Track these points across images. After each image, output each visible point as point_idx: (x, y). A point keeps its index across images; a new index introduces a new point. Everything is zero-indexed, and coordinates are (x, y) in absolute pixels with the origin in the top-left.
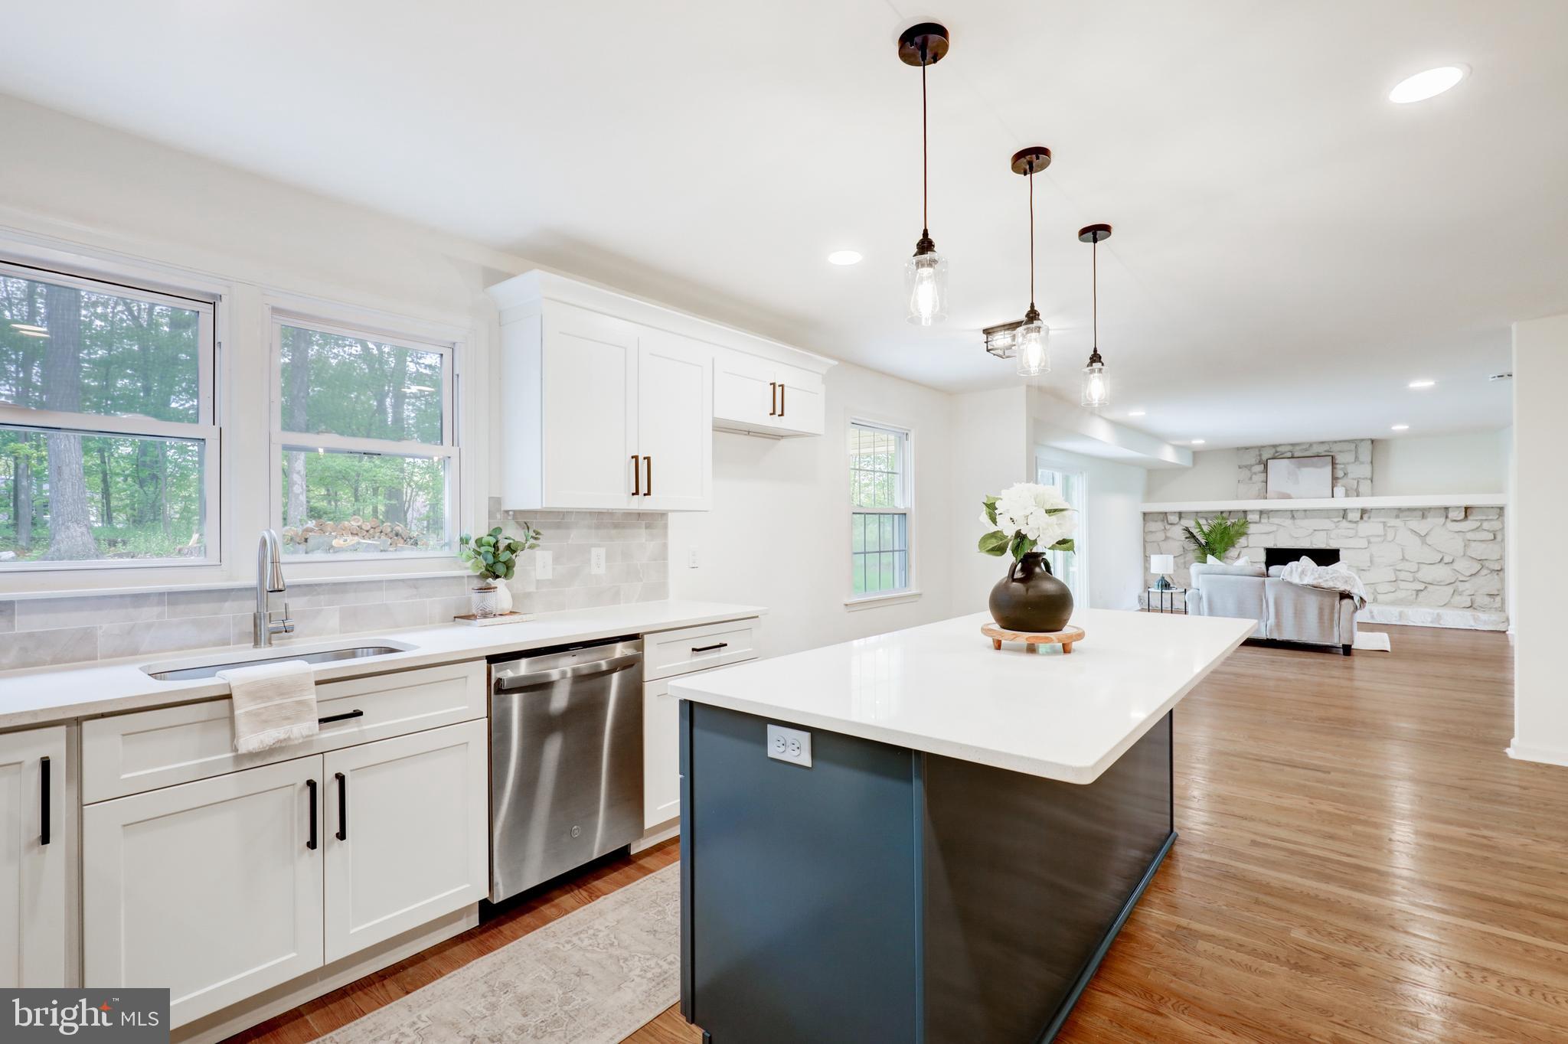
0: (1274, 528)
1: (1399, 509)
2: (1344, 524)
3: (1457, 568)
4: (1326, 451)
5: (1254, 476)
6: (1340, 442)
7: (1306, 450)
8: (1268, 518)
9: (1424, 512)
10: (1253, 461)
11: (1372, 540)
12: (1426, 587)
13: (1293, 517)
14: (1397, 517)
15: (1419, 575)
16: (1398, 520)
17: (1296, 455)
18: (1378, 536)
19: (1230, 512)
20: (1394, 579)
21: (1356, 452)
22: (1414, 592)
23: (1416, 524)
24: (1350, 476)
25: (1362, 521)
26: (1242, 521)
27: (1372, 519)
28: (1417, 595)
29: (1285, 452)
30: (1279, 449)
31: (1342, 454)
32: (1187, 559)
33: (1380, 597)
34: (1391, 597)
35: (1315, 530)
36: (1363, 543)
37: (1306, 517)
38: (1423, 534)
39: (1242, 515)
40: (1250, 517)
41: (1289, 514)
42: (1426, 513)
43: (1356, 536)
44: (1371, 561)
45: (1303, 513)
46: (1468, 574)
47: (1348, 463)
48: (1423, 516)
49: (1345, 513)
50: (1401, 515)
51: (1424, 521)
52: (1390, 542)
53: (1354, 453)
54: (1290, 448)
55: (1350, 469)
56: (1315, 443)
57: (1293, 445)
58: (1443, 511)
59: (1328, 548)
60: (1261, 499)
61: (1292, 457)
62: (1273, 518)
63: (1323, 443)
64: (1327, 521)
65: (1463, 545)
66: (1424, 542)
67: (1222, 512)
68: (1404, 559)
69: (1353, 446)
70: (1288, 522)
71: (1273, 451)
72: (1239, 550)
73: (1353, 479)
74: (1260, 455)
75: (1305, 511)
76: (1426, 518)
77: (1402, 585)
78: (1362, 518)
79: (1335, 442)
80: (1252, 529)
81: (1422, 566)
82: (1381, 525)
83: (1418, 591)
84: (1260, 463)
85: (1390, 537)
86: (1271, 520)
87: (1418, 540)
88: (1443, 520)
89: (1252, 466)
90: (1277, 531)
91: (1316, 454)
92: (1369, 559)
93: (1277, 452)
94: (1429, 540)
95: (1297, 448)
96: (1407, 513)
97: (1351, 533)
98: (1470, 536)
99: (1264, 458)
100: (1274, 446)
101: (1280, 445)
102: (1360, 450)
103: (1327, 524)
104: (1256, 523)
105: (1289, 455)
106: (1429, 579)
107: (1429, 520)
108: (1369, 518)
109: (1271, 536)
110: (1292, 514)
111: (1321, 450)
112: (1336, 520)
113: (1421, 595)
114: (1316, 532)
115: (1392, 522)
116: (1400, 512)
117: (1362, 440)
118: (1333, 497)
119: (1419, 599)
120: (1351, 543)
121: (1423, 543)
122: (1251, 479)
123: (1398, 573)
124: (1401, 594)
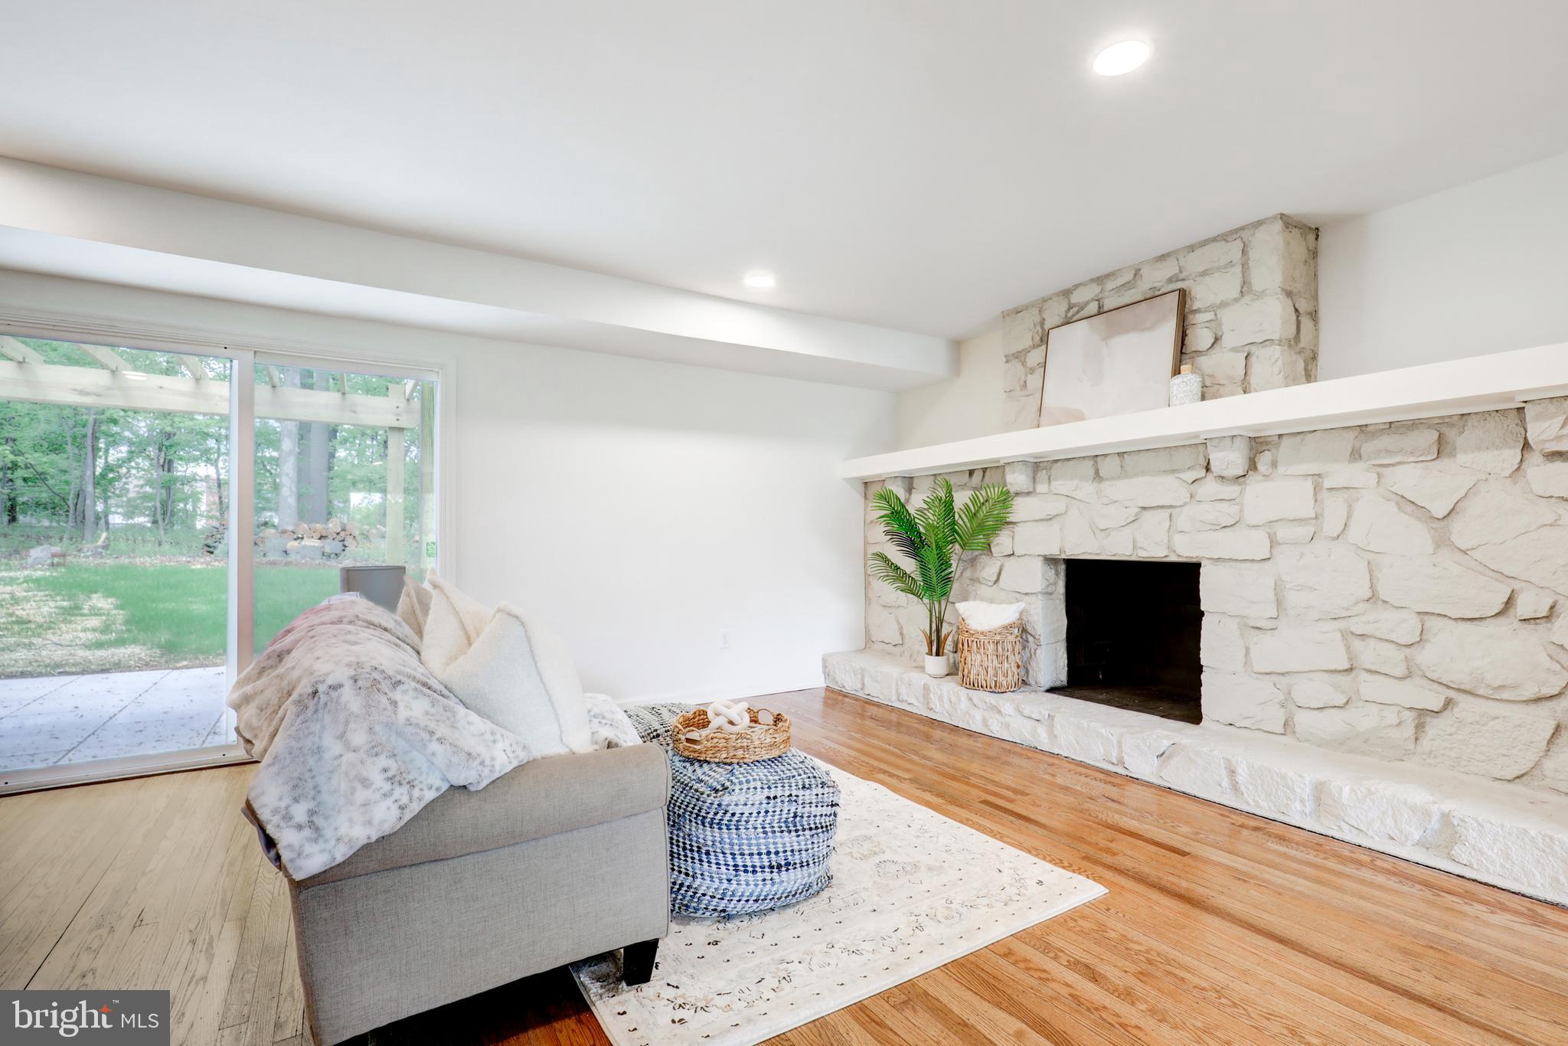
0: (1059, 505)
1: (1362, 428)
2: (1210, 487)
4: (1169, 280)
5: (1026, 376)
6: (1204, 243)
7: (1127, 286)
8: (1050, 478)
10: (1033, 337)
11: (1283, 533)
12: (1448, 703)
13: (1097, 476)
14: (1355, 455)
15: (1426, 657)
16: (1356, 465)
17: (1106, 306)
18: (1296, 521)
20: (1346, 666)
21: (1245, 266)
22: (1408, 716)
23: (1414, 477)
24: (1227, 341)
25: (1252, 475)
26: (999, 491)
27: (1281, 469)
28: (1420, 727)
29: (1087, 303)
30: (1076, 297)
31: (1206, 278)
33: (1304, 720)
34: (1332, 723)
35: (1144, 508)
36: (1257, 545)
37: (1124, 473)
38: (1440, 509)
39: (998, 475)
40: (1013, 480)
41: (1087, 468)
42: (1451, 433)
43: (1240, 521)
44: (1279, 603)
45: (1117, 458)
47: (1223, 304)
48: (1442, 448)
49: (1207, 452)
50: (1367, 448)
51: (1445, 463)
52: (1333, 540)
53: (1238, 269)
54: (1095, 289)
55: (1227, 319)
56: (1148, 262)
57: (1103, 279)
58: (1508, 423)
59: (1173, 558)
60: (1027, 429)
61: (1100, 313)
62: (1059, 478)
63: (1163, 257)
64: (1168, 480)
66: (1442, 542)
67: (971, 472)
68: (1373, 598)
69: (1234, 249)
70: (1086, 489)
71: (1063, 302)
72: (999, 564)
73: (1235, 350)
74: (1042, 321)
75: (1121, 455)
76: (1452, 455)
77: (1369, 687)
78: (1253, 466)
79: (1192, 248)
81: (1433, 623)
82: (1308, 486)
83: (1423, 715)
84: (1039, 340)
85: (1332, 524)
86: (1052, 486)
87: (1421, 536)
88: (1509, 457)
89: (1028, 351)
90: (1067, 511)
91: (1145, 296)
92: (1271, 596)
93: (1069, 305)
94: (1462, 532)
95: (1111, 285)
96: (1385, 441)
97: (1225, 513)
99: (1046, 327)
100: (1065, 294)
101: (1077, 286)
102: (1255, 255)
103: (1167, 489)
104: (1025, 492)
105: (1094, 307)
106: (1458, 674)
107: (1462, 458)
108: (1274, 464)
109: (1057, 526)
110: (1097, 464)
111: (1162, 277)
112: (1190, 476)
113: (1436, 727)
114: (1147, 514)
115: (1342, 473)
117: (1259, 224)
118: (1171, 404)
119: (1426, 743)
120: (1226, 544)
121: (1438, 546)
122: (1021, 384)
123: (1358, 644)
124: (1364, 719)
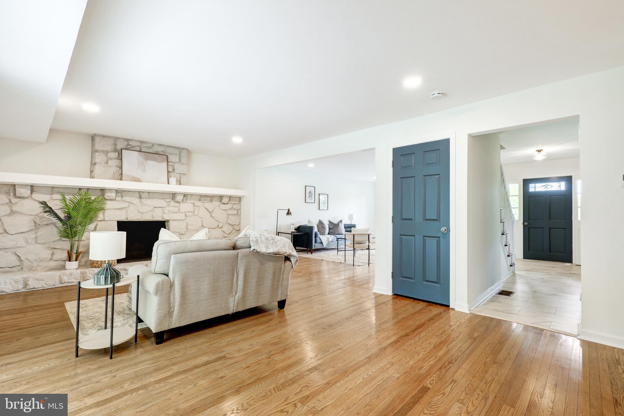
0: (126, 205)
1: (201, 195)
2: (173, 203)
3: (224, 231)
4: (162, 151)
5: (110, 161)
6: (171, 147)
7: (149, 148)
8: (122, 196)
9: (211, 198)
10: (109, 148)
11: (187, 214)
13: (140, 197)
14: (200, 200)
16: (200, 202)
17: (143, 150)
18: (190, 212)
19: (88, 189)
21: (180, 156)
23: (208, 205)
25: (183, 202)
26: (101, 198)
27: (187, 201)
29: (135, 146)
30: (130, 143)
31: (172, 155)
32: (39, 234)
35: (155, 207)
36: (182, 216)
37: (149, 197)
38: (211, 211)
39: (99, 193)
40: (108, 195)
43: (179, 211)
44: (186, 228)
45: (147, 194)
46: (228, 233)
47: (175, 163)
49: (173, 195)
50: (202, 199)
51: (211, 203)
52: (196, 215)
53: (178, 156)
54: (139, 144)
55: (177, 166)
56: (156, 144)
57: (142, 142)
58: (219, 198)
60: (115, 180)
61: (140, 151)
62: (125, 196)
63: (160, 145)
64: (163, 201)
65: (227, 217)
66: (211, 216)
67: (80, 189)
68: (202, 226)
69: (178, 152)
70: (136, 201)
71: (126, 143)
73: (178, 173)
74: (115, 145)
75: (149, 193)
78: (183, 200)
79: (168, 146)
80: (109, 205)
82: (192, 205)
84: (115, 150)
85: (196, 213)
86: (124, 198)
87: (208, 215)
88: (218, 203)
89: (108, 152)
90: (129, 207)
91: (156, 153)
92: (185, 226)
93: (128, 145)
94: (213, 214)
95: (144, 145)
96: (204, 198)
97: (176, 209)
98: (229, 212)
99: (119, 147)
100: (127, 140)
101: (132, 140)
102: (182, 155)
103: (162, 203)
104: (112, 200)
105: (138, 149)
107: (213, 202)
109: (124, 211)
110: (140, 194)
111: (160, 149)
112: (168, 200)
114: (155, 209)
115: (197, 203)
116: (202, 197)
117: (183, 149)
118: (168, 183)
120: (176, 216)
122: (107, 163)
